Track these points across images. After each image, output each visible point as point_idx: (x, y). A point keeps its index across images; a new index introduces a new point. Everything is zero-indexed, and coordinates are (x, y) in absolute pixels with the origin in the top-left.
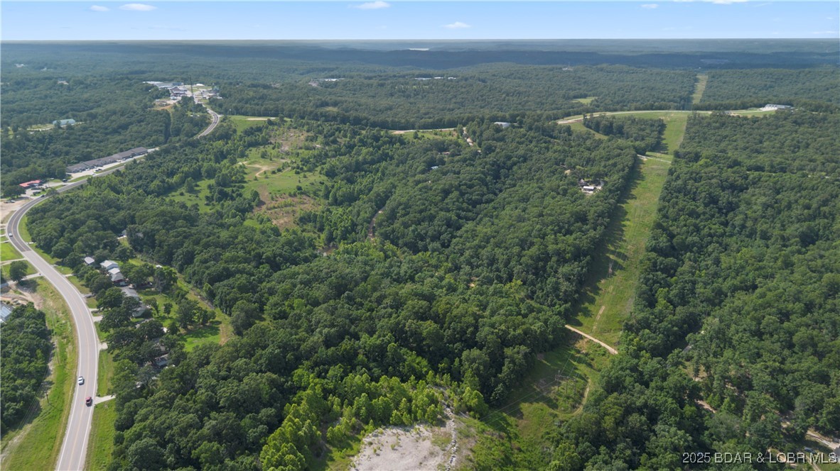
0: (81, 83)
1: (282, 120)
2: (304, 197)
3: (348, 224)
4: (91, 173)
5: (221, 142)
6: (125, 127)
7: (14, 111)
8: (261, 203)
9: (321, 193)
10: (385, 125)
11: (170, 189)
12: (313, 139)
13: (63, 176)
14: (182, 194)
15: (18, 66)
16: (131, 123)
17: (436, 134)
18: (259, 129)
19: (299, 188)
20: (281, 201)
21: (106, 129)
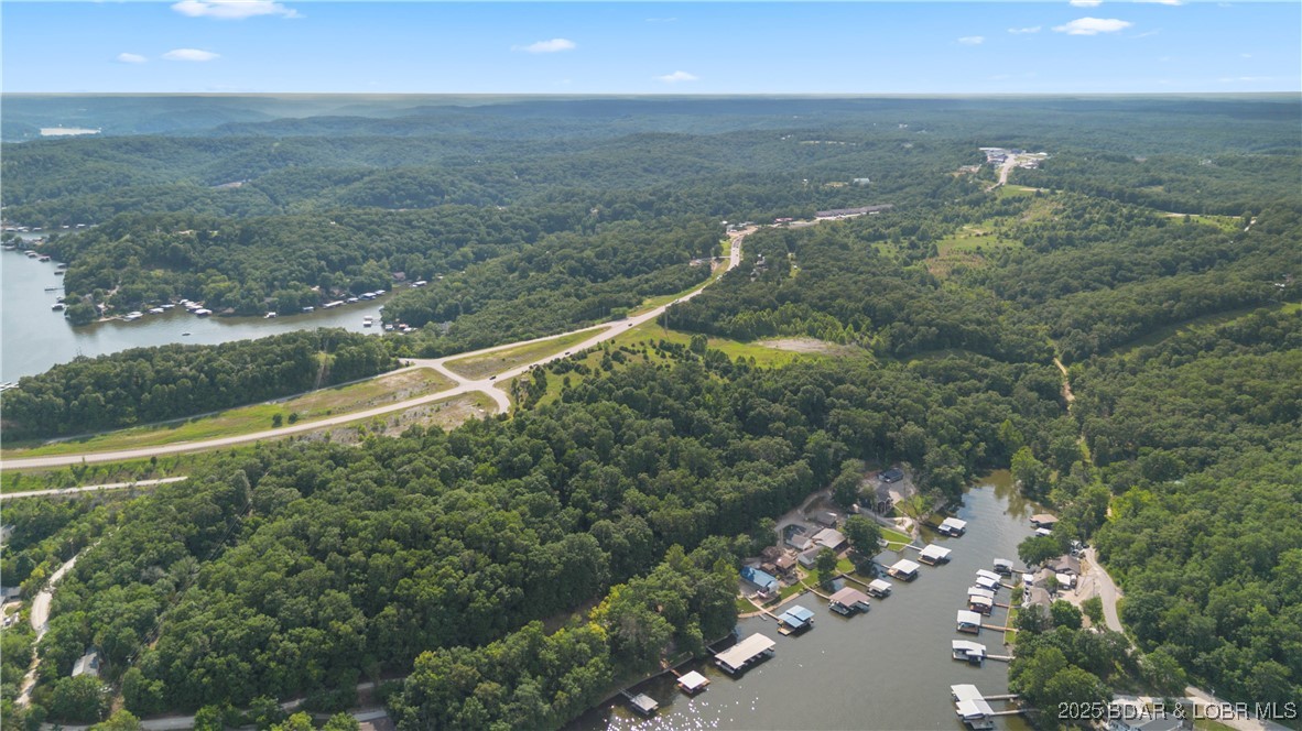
0: (922, 146)
1: (1053, 193)
2: (978, 256)
3: (980, 277)
4: (833, 218)
5: (966, 207)
6: (901, 188)
7: (836, 169)
8: (936, 254)
9: (999, 256)
10: (1166, 206)
11: (882, 237)
12: (1056, 213)
13: (809, 217)
14: (886, 243)
15: (901, 126)
16: (911, 185)
17: (1218, 221)
18: (1020, 200)
19: (979, 248)
20: (953, 256)
21: (885, 188)
